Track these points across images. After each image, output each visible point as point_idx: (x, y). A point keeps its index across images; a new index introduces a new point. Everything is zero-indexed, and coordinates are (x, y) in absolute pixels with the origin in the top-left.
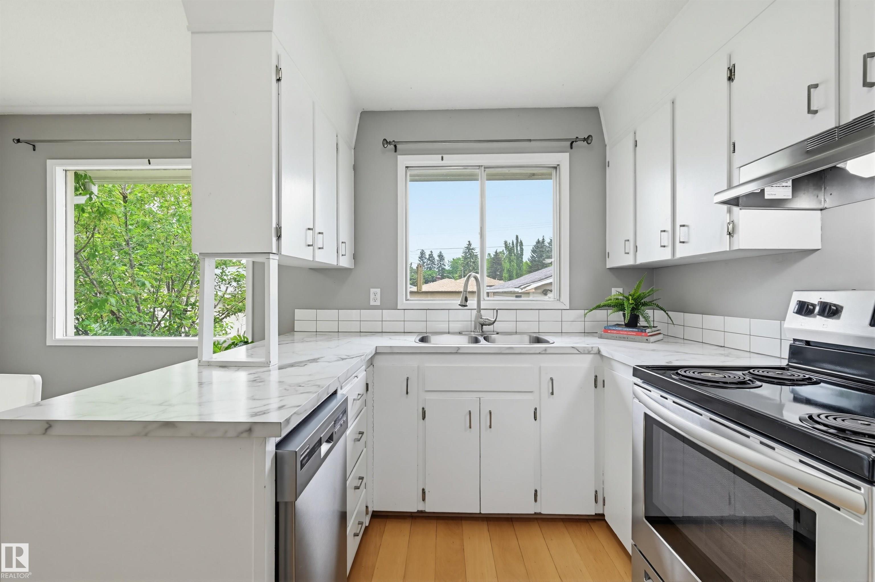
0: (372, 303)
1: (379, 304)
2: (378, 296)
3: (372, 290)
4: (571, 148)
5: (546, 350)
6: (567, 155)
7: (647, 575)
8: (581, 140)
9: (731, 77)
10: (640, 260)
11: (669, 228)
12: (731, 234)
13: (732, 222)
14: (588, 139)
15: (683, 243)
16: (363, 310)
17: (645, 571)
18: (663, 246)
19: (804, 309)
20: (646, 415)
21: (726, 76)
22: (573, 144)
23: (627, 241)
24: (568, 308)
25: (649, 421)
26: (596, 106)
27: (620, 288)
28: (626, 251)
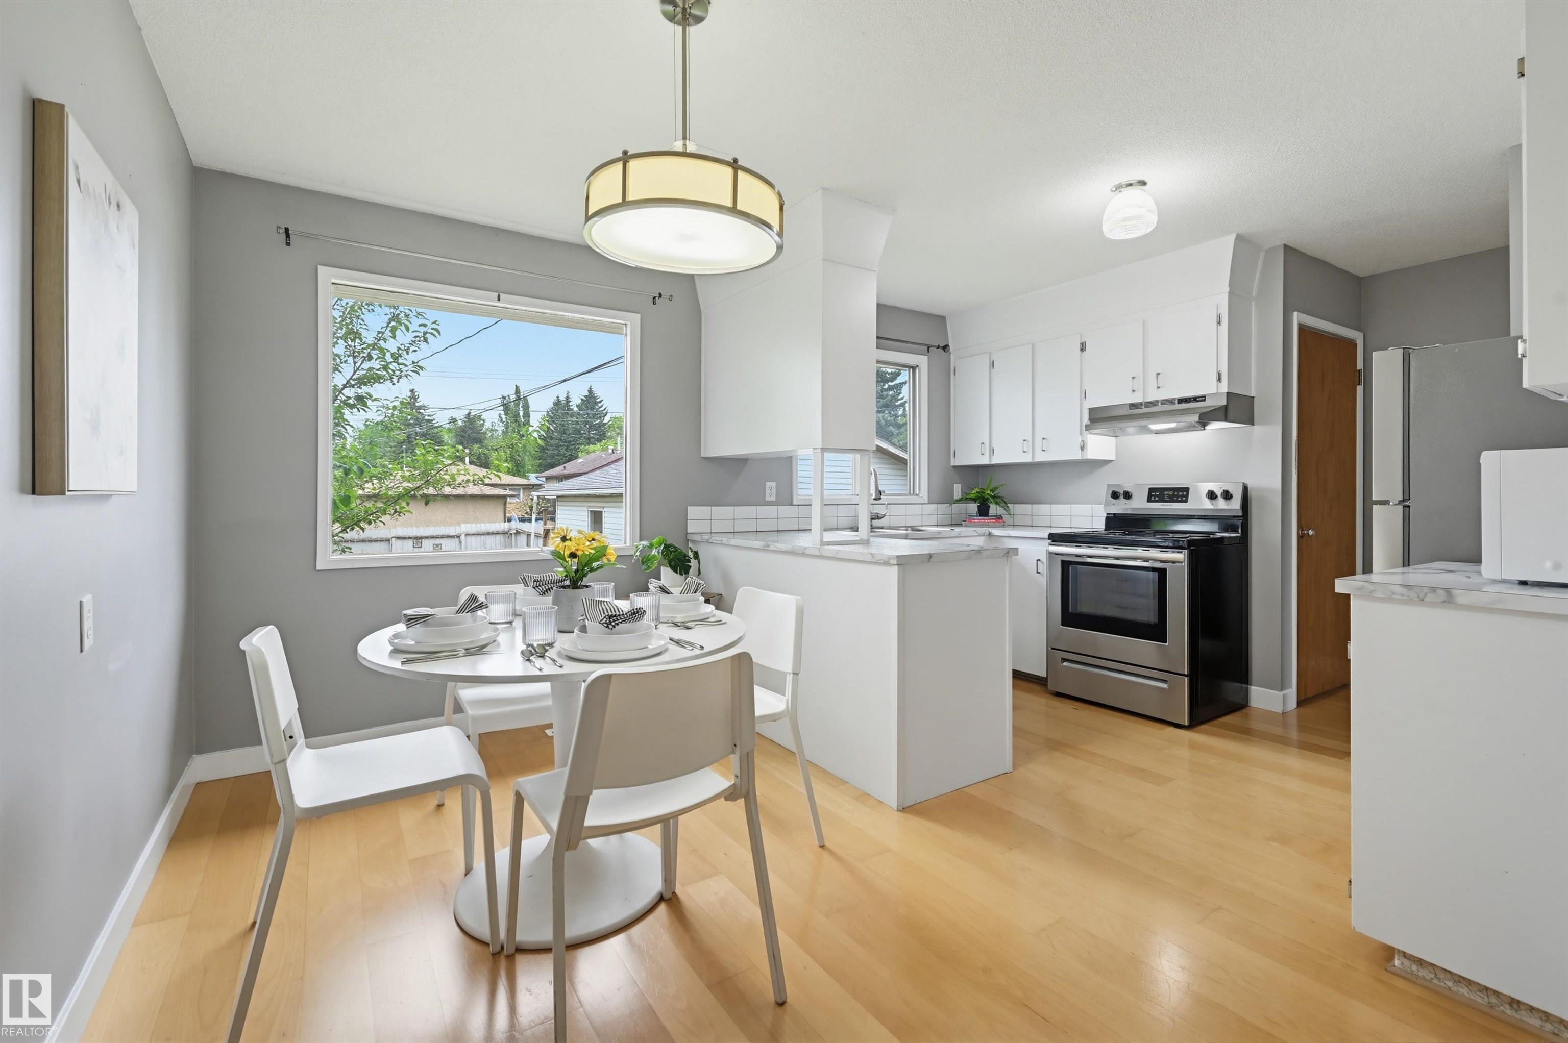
0: (768, 498)
1: (774, 499)
2: (774, 491)
3: (768, 484)
4: (928, 352)
5: (959, 534)
6: (926, 358)
7: (1064, 660)
8: (938, 347)
9: (1083, 349)
10: (996, 460)
11: (1030, 438)
12: (1082, 449)
13: (1083, 441)
14: (945, 348)
15: (1044, 451)
16: (759, 507)
17: (1062, 658)
18: (1024, 452)
19: (1115, 495)
20: (1063, 562)
21: (1078, 347)
22: (930, 349)
23: (983, 443)
24: (927, 503)
25: (1065, 565)
26: (945, 316)
27: (960, 483)
28: (981, 451)
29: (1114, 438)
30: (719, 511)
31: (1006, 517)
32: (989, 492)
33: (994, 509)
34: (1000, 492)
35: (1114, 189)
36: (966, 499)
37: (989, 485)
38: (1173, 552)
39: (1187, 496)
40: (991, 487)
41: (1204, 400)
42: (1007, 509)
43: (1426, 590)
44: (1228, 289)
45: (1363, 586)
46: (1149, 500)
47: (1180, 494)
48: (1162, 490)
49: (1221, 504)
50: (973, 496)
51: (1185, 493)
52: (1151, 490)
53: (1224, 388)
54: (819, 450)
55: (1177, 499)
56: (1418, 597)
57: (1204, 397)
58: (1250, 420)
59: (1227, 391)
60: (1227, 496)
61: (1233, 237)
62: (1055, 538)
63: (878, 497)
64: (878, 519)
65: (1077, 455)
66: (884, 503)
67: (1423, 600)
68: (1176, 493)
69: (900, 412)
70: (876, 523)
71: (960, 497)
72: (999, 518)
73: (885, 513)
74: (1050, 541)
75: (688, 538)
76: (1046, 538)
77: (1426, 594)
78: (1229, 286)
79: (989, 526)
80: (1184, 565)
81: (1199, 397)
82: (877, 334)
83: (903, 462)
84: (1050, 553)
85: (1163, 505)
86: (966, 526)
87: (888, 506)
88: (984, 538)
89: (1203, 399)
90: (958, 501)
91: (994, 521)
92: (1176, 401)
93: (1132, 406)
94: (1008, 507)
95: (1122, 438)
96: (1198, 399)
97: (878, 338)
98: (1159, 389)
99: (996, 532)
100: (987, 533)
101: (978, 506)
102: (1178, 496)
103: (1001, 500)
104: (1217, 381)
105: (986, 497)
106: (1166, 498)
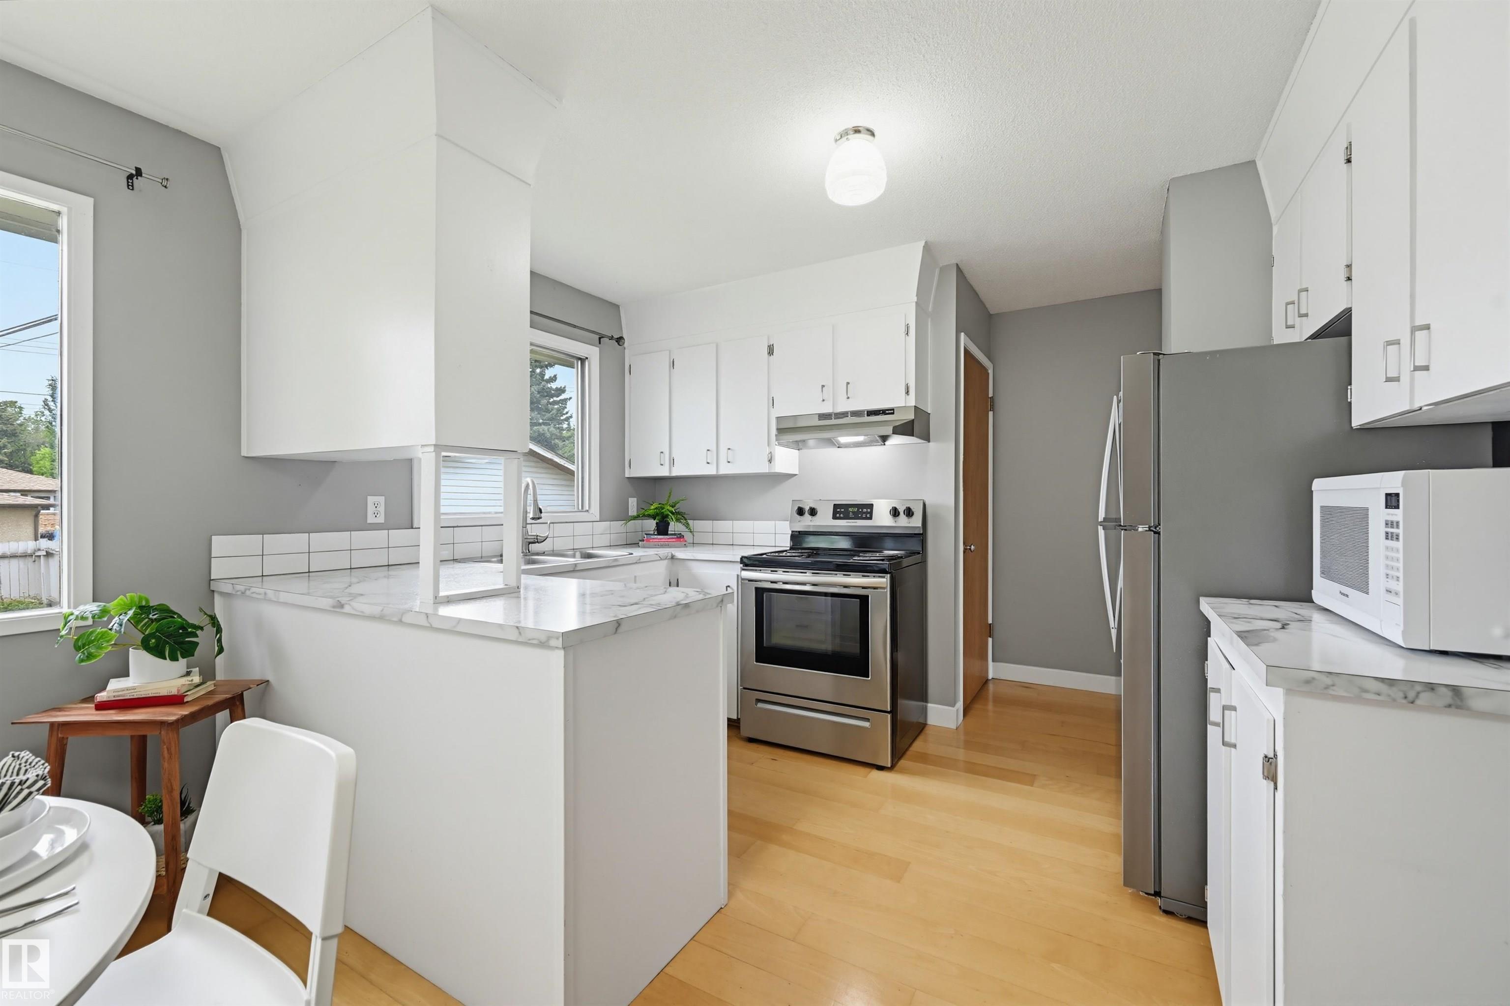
0: (371, 519)
1: (383, 521)
2: (382, 509)
3: (371, 500)
4: (600, 343)
5: (640, 559)
6: (597, 349)
7: (759, 700)
8: (612, 338)
9: (771, 351)
10: (675, 473)
11: (714, 448)
12: (770, 461)
13: (771, 452)
14: (620, 340)
15: (729, 462)
16: (354, 532)
17: (756, 699)
18: (708, 463)
19: (801, 512)
20: (757, 589)
21: (765, 351)
22: (601, 339)
23: (662, 452)
24: (598, 520)
25: (760, 592)
26: (619, 304)
27: (635, 497)
28: (660, 462)
29: (797, 451)
30: (276, 542)
31: (688, 536)
32: (669, 508)
33: (674, 526)
34: (680, 507)
35: (838, 137)
36: (644, 516)
37: (668, 500)
38: (874, 577)
39: (871, 513)
40: (671, 502)
41: (893, 413)
42: (687, 525)
43: (1418, 688)
44: (915, 299)
45: (1314, 679)
46: (835, 517)
47: (865, 511)
48: (847, 506)
49: (903, 521)
50: (651, 512)
51: (869, 510)
52: (836, 506)
53: (912, 401)
54: (432, 449)
55: (862, 516)
56: (1406, 697)
57: (893, 410)
58: (926, 437)
59: (914, 405)
60: (909, 513)
61: (922, 243)
62: (748, 562)
63: (538, 517)
64: (538, 542)
65: (764, 469)
66: (546, 522)
67: (1412, 702)
68: (860, 510)
69: (565, 426)
70: (534, 547)
71: (635, 514)
72: (680, 537)
73: (547, 534)
74: (742, 565)
75: (212, 588)
76: (737, 562)
77: (1418, 693)
78: (917, 296)
79: (668, 546)
80: (887, 591)
81: (888, 410)
82: (531, 306)
83: (571, 473)
84: (743, 579)
85: (848, 522)
86: (644, 547)
87: (552, 525)
88: (666, 561)
89: (892, 411)
90: (635, 518)
91: (674, 540)
92: (866, 412)
93: (823, 416)
94: (688, 524)
95: (804, 451)
96: (887, 412)
97: (532, 312)
98: (849, 400)
99: (680, 553)
100: (670, 555)
101: (657, 523)
102: (863, 513)
103: (681, 516)
104: (906, 393)
105: (665, 513)
106: (851, 515)
